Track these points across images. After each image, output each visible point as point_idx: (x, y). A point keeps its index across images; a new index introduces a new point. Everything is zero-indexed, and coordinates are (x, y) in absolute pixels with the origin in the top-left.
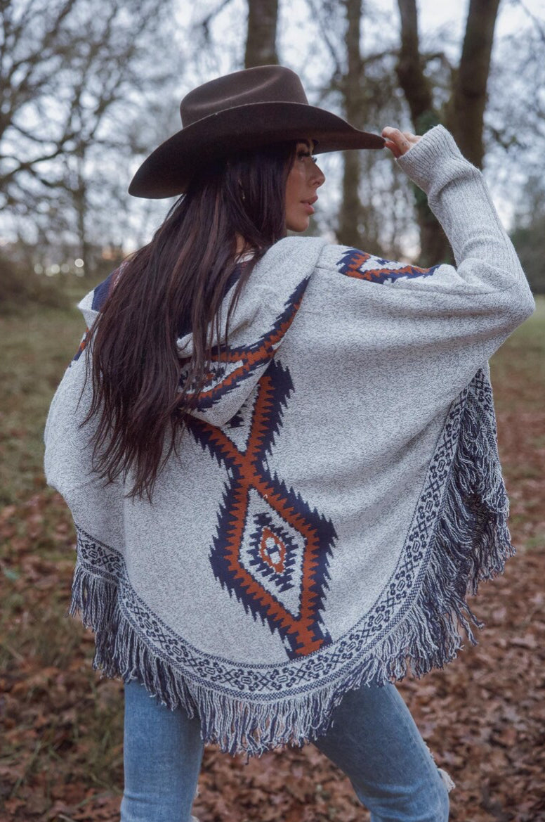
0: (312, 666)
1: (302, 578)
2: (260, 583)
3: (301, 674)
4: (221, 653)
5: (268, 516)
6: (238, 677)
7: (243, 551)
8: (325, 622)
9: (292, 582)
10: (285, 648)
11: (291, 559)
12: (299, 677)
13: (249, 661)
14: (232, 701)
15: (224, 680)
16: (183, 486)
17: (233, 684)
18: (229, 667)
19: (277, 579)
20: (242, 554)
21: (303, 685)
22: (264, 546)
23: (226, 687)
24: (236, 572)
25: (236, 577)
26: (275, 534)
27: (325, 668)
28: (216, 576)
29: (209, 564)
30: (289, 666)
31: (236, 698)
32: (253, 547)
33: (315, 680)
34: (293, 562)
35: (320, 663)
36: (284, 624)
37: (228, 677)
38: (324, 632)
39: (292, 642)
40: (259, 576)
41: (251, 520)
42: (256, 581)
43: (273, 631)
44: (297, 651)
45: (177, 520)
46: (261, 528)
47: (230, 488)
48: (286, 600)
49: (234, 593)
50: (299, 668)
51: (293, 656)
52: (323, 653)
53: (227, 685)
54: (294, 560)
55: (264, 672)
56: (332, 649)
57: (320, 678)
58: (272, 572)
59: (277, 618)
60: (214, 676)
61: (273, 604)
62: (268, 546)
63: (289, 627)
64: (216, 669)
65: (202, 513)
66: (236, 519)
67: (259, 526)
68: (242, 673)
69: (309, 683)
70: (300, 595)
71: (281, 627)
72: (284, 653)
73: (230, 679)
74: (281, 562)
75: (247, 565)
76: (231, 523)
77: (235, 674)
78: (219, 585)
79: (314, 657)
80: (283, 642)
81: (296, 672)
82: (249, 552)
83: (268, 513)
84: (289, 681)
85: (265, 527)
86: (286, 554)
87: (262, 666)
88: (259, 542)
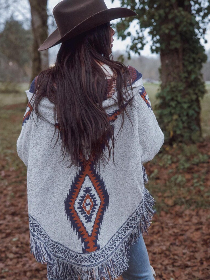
0: (91, 257)
1: (96, 219)
2: (79, 217)
3: (86, 260)
4: (60, 241)
5: (90, 189)
6: (65, 252)
7: (76, 202)
8: (99, 240)
9: (91, 219)
10: (82, 247)
11: (94, 210)
12: (85, 260)
13: (69, 247)
14: (61, 262)
15: (59, 252)
16: (60, 171)
17: (63, 255)
18: (62, 248)
19: (86, 217)
20: (76, 203)
21: (86, 264)
22: (85, 202)
23: (60, 256)
24: (71, 210)
25: (71, 212)
26: (91, 198)
27: (96, 259)
28: (65, 210)
29: (64, 204)
30: (82, 255)
31: (63, 261)
32: (80, 202)
33: (91, 264)
34: (94, 211)
35: (94, 257)
36: (85, 237)
37: (61, 251)
38: (98, 244)
39: (86, 245)
40: (79, 214)
41: (82, 190)
42: (78, 216)
43: (79, 239)
44: (86, 250)
45: (55, 184)
46: (86, 194)
47: (78, 175)
48: (88, 227)
49: (69, 218)
50: (86, 257)
51: (84, 251)
52: (96, 253)
53: (60, 255)
54: (95, 210)
55: (73, 254)
56: (99, 252)
57: (94, 263)
58: (85, 213)
59: (82, 234)
60: (56, 251)
61: (82, 227)
62: (86, 202)
63: (86, 239)
64: (57, 248)
65: (65, 183)
66: (77, 188)
67: (85, 193)
68: (67, 251)
69: (88, 264)
70: (93, 225)
71: (83, 238)
72: (81, 249)
73: (62, 253)
74: (90, 210)
75: (76, 208)
76: (75, 190)
77: (64, 251)
78: (65, 213)
79: (93, 254)
80: (82, 244)
81: (84, 258)
82: (78, 203)
83: (91, 188)
84: (81, 261)
85: (88, 194)
86: (93, 207)
87: (73, 251)
88: (83, 200)
